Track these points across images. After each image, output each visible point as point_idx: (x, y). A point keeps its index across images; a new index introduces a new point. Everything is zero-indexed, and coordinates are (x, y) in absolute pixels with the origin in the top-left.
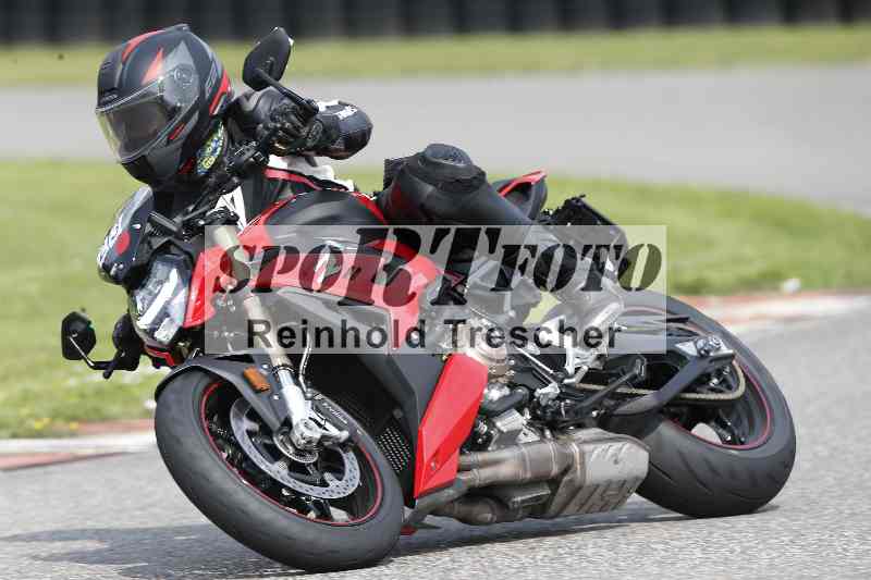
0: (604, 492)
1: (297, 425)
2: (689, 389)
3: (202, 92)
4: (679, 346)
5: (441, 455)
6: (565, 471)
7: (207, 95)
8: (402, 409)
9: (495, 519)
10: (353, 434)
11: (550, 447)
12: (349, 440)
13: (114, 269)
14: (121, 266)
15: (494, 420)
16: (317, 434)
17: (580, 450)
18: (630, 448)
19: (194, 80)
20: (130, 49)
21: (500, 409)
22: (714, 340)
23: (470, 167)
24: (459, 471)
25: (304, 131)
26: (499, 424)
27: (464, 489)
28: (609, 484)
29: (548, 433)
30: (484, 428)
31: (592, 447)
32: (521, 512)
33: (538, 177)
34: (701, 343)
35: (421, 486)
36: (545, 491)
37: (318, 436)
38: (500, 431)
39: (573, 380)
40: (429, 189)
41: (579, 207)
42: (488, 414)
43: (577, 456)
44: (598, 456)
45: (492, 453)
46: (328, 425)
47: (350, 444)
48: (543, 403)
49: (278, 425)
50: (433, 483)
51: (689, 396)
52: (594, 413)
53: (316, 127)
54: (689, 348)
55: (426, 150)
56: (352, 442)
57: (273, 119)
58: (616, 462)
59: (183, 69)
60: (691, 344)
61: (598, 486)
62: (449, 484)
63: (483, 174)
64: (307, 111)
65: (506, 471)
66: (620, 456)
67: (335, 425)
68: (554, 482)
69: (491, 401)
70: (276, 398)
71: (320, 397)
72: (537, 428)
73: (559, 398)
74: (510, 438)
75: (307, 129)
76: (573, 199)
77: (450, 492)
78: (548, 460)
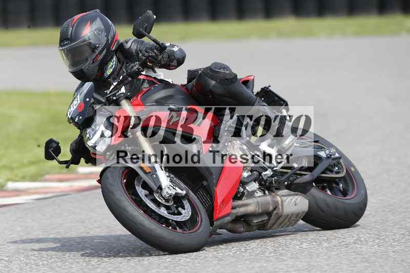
0: (290, 218)
1: (165, 188)
2: (323, 172)
3: (108, 40)
4: (318, 153)
5: (225, 202)
6: (275, 209)
7: (110, 41)
8: (207, 181)
9: (244, 231)
10: (187, 192)
11: (268, 198)
12: (186, 195)
13: (77, 119)
14: (81, 117)
15: (245, 186)
16: (173, 192)
17: (281, 200)
18: (301, 199)
19: (104, 34)
20: (75, 21)
21: (248, 181)
22: (333, 150)
23: (231, 73)
24: (232, 209)
25: (160, 57)
26: (247, 188)
27: (234, 217)
28: (292, 214)
29: (267, 192)
30: (241, 189)
31: (286, 198)
32: (255, 227)
33: (252, 78)
34: (327, 152)
35: (217, 215)
36: (266, 218)
37: (174, 193)
38: (248, 191)
39: (277, 168)
40: (213, 82)
41: (268, 91)
42: (243, 183)
43: (280, 202)
44: (288, 202)
45: (244, 201)
46: (177, 188)
47: (186, 196)
48: (265, 178)
49: (156, 188)
50: (222, 214)
51: (324, 175)
52: (286, 183)
53: (165, 55)
54: (322, 154)
55: (211, 65)
56: (187, 196)
57: (146, 52)
58: (295, 205)
59: (99, 30)
60: (323, 152)
61: (288, 215)
62: (228, 215)
63: (236, 76)
64: (162, 48)
65: (251, 209)
66: (297, 202)
67: (180, 188)
68: (269, 214)
69: (244, 178)
70: (155, 176)
71: (172, 176)
72: (262, 190)
73: (272, 176)
74: (251, 194)
75: (161, 56)
76: (265, 88)
77: (229, 219)
78: (268, 204)
